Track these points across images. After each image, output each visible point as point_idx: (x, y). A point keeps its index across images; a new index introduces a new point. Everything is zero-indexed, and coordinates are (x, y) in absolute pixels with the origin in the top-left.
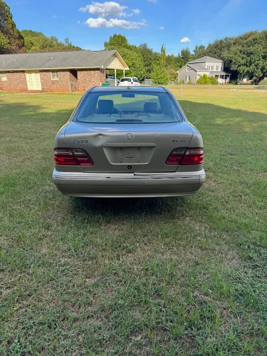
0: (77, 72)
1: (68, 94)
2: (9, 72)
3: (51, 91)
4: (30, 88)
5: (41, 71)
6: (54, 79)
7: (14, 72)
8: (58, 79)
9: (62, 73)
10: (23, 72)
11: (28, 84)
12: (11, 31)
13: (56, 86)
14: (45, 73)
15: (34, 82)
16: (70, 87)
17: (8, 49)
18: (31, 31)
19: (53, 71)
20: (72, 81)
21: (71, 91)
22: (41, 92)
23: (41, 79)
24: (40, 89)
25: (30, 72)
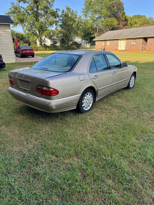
0: (147, 39)
1: (139, 53)
2: (111, 40)
3: (130, 50)
4: (119, 49)
5: (127, 39)
6: (133, 44)
7: (113, 40)
8: (135, 43)
9: (138, 40)
10: (118, 40)
11: (119, 46)
12: (121, 17)
13: (133, 48)
14: (129, 40)
15: (122, 45)
16: (141, 48)
17: (116, 27)
18: (139, 15)
19: (133, 39)
20: (144, 44)
21: (141, 51)
22: (124, 51)
23: (126, 43)
24: (124, 49)
25: (121, 40)
